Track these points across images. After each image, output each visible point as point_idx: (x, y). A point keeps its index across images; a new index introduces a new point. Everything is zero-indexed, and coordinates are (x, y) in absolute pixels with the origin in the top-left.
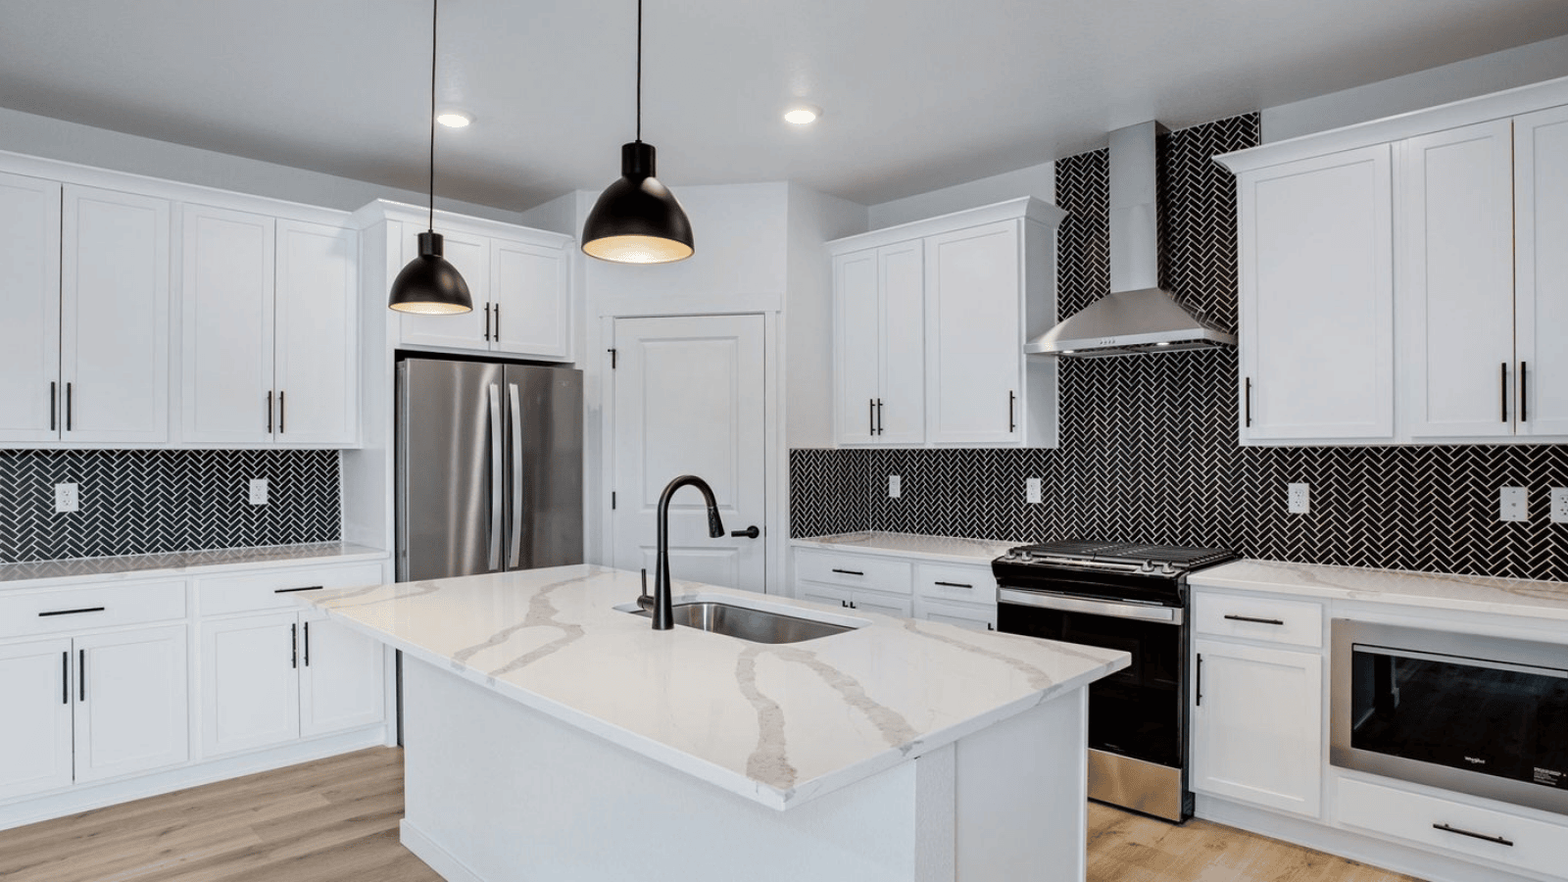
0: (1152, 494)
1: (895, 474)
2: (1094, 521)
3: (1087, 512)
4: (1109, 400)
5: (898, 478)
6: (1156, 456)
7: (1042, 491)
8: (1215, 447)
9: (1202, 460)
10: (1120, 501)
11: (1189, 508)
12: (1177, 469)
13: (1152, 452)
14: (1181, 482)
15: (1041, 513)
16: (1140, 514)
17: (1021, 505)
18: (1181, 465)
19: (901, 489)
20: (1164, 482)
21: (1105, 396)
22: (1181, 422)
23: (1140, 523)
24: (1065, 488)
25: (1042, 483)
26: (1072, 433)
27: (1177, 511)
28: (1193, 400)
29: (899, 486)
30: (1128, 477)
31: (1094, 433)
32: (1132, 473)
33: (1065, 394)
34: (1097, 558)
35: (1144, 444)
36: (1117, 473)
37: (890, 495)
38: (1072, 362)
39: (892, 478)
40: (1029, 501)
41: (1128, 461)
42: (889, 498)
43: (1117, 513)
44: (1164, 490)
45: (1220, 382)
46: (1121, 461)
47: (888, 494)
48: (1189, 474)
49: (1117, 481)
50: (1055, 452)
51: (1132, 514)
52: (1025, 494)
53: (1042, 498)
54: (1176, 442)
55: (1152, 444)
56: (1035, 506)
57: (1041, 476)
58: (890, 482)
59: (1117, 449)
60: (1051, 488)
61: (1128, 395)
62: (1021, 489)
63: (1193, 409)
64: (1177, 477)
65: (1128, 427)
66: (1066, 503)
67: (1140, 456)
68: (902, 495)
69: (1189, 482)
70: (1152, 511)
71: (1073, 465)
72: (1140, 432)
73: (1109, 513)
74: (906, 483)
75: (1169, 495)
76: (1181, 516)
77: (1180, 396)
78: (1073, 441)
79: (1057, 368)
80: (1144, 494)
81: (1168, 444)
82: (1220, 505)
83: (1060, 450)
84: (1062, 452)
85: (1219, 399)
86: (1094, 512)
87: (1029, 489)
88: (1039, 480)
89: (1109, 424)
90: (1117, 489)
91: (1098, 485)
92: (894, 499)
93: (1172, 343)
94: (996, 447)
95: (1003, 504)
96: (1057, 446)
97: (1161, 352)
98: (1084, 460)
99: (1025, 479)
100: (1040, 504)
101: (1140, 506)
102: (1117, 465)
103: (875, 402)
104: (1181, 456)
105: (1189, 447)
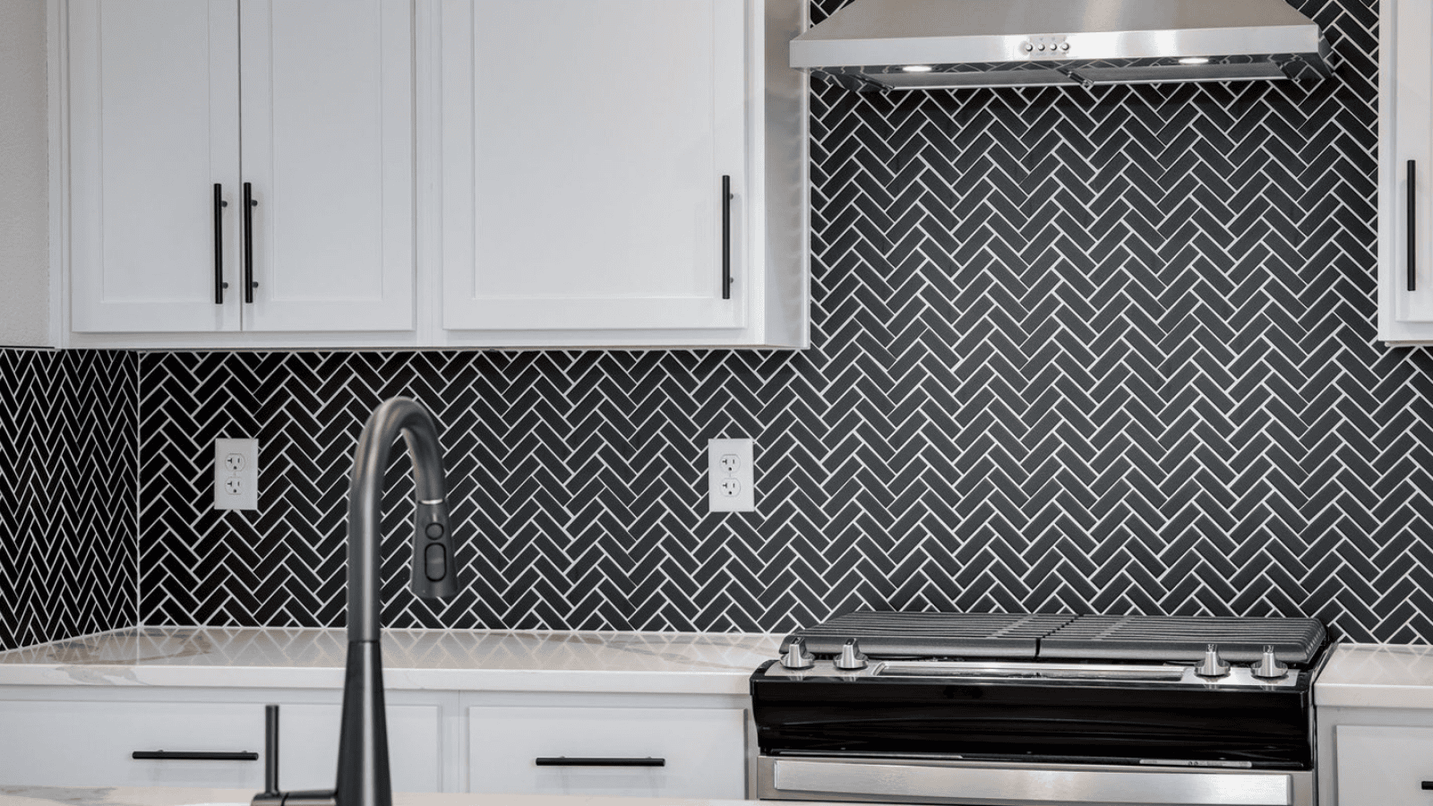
0: (1088, 477)
1: (235, 433)
2: (919, 557)
3: (897, 533)
4: (961, 212)
5: (250, 448)
6: (1098, 372)
7: (757, 475)
8: (1262, 347)
9: (1226, 382)
10: (996, 499)
11: (1192, 512)
12: (1157, 406)
13: (1087, 360)
14: (1167, 442)
15: (756, 543)
16: (1053, 535)
17: (691, 521)
18: (1167, 394)
19: (262, 483)
20: (1123, 442)
21: (951, 199)
22: (1167, 277)
23: (1054, 558)
24: (831, 464)
25: (756, 451)
26: (852, 305)
27: (1157, 523)
28: (1201, 218)
29: (253, 474)
30: (1019, 430)
31: (917, 305)
32: (1030, 419)
33: (829, 191)
34: (1044, 652)
35: (1063, 337)
36: (986, 419)
37: (218, 504)
38: (853, 98)
39: (226, 448)
40: (714, 507)
41: (1019, 384)
42: (216, 514)
43: (986, 535)
44: (1123, 466)
45: (1273, 169)
46: (997, 384)
47: (209, 497)
48: (1191, 419)
49: (986, 442)
50: (798, 360)
51: (1031, 534)
52: (704, 486)
53: (757, 497)
54: (1155, 335)
55: (1087, 337)
56: (734, 520)
57: (754, 430)
58: (220, 460)
59: (986, 350)
60: (787, 464)
61: (1018, 198)
62: (692, 466)
63: (1201, 241)
64: (1157, 430)
65: (1019, 291)
66: (831, 509)
67: (1053, 372)
68: (263, 504)
69: (1191, 442)
70: (1088, 523)
71: (853, 397)
72: (1052, 303)
73: (963, 534)
74: (282, 463)
75: (1134, 478)
76: (1168, 535)
77: (1166, 206)
78: (852, 328)
79: (806, 113)
80: (1064, 477)
81: (1133, 336)
82: (1274, 501)
83: (812, 353)
84: (820, 361)
85: (1273, 216)
86: (919, 534)
87: (716, 472)
88: (749, 443)
89: (961, 281)
90: (986, 465)
91: (930, 454)
92: (232, 516)
93: (1215, 60)
94: (605, 343)
95: (628, 520)
96: (806, 343)
97: (1183, 81)
98: (886, 384)
99: (702, 441)
100: (750, 516)
101: (1053, 511)
102: (986, 396)
103: (233, 196)
104: (1167, 371)
105: (1191, 347)
